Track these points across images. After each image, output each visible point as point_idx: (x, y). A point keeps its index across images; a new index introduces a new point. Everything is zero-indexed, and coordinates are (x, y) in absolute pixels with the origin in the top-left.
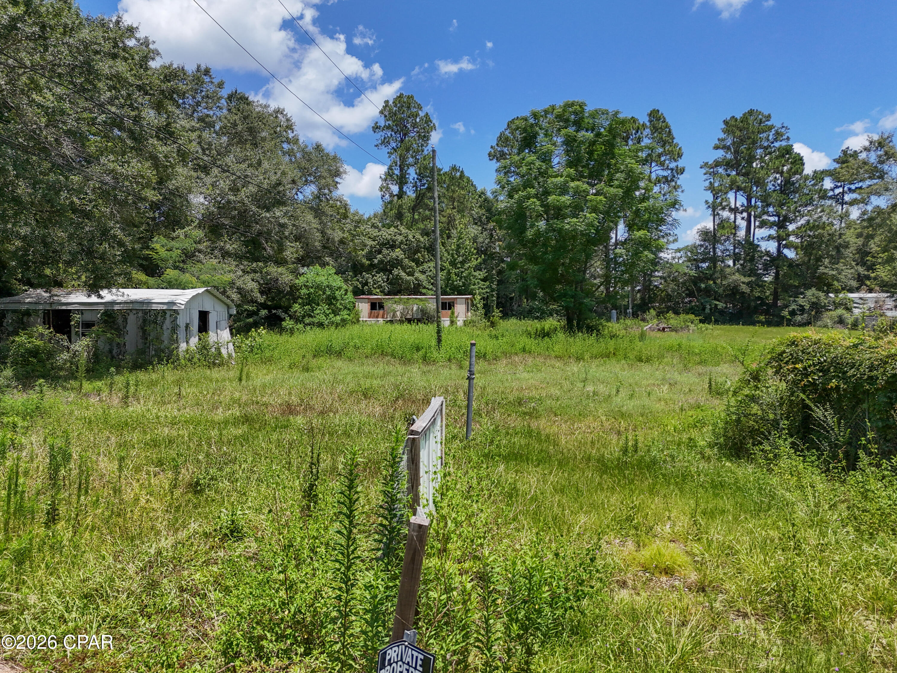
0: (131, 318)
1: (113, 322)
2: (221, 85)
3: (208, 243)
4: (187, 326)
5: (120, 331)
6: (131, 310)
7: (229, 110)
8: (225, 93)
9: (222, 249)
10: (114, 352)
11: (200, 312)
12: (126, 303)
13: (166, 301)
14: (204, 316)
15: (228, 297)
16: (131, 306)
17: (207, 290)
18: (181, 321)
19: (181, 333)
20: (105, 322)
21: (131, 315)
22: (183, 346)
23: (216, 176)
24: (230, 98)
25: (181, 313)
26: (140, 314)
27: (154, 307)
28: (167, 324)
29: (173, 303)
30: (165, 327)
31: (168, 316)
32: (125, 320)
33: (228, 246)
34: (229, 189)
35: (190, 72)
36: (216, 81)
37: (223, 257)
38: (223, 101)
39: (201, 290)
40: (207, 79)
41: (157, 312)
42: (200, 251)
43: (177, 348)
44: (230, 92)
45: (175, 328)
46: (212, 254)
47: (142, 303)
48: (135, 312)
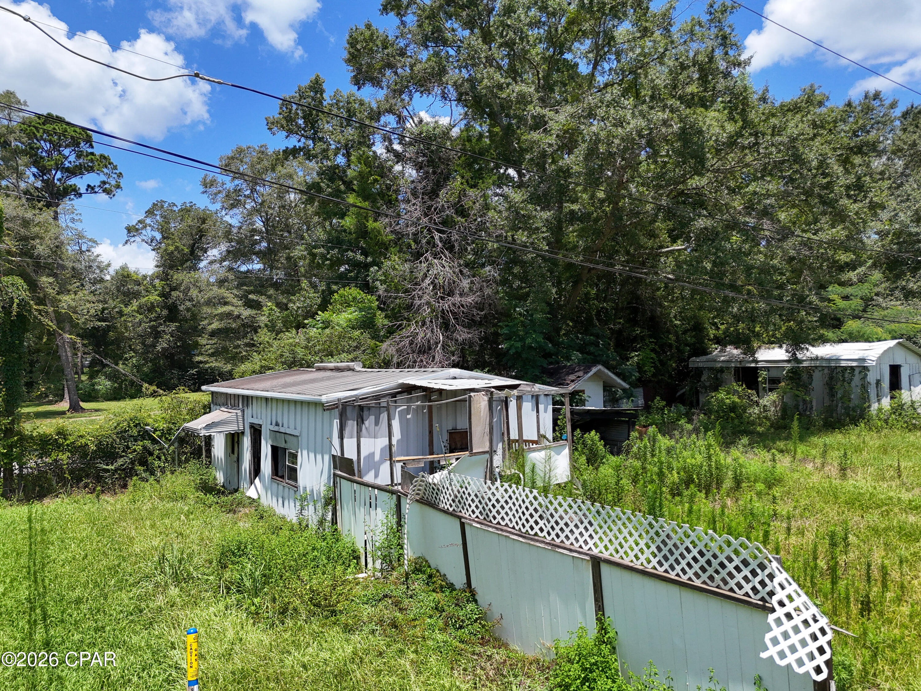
0: (817, 375)
1: (799, 379)
2: (893, 105)
3: (887, 284)
4: (878, 382)
5: (806, 387)
6: (816, 367)
7: (905, 130)
8: (898, 112)
9: (903, 288)
10: (801, 407)
11: (890, 366)
12: (812, 359)
13: (856, 357)
14: (895, 370)
15: (915, 343)
16: (818, 363)
17: (899, 343)
18: (872, 378)
19: (872, 392)
20: (791, 378)
21: (816, 371)
22: (875, 406)
23: (895, 210)
24: (905, 115)
25: (870, 369)
26: (826, 371)
27: (843, 364)
28: (857, 380)
29: (863, 360)
30: (853, 384)
31: (857, 372)
32: (811, 377)
33: (911, 285)
34: (912, 221)
35: (857, 103)
36: (887, 103)
37: (906, 297)
38: (898, 123)
39: (893, 343)
40: (876, 103)
41: (845, 368)
42: (877, 294)
43: (869, 406)
44: (904, 109)
45: (864, 387)
46: (892, 295)
47: (829, 360)
48: (820, 369)
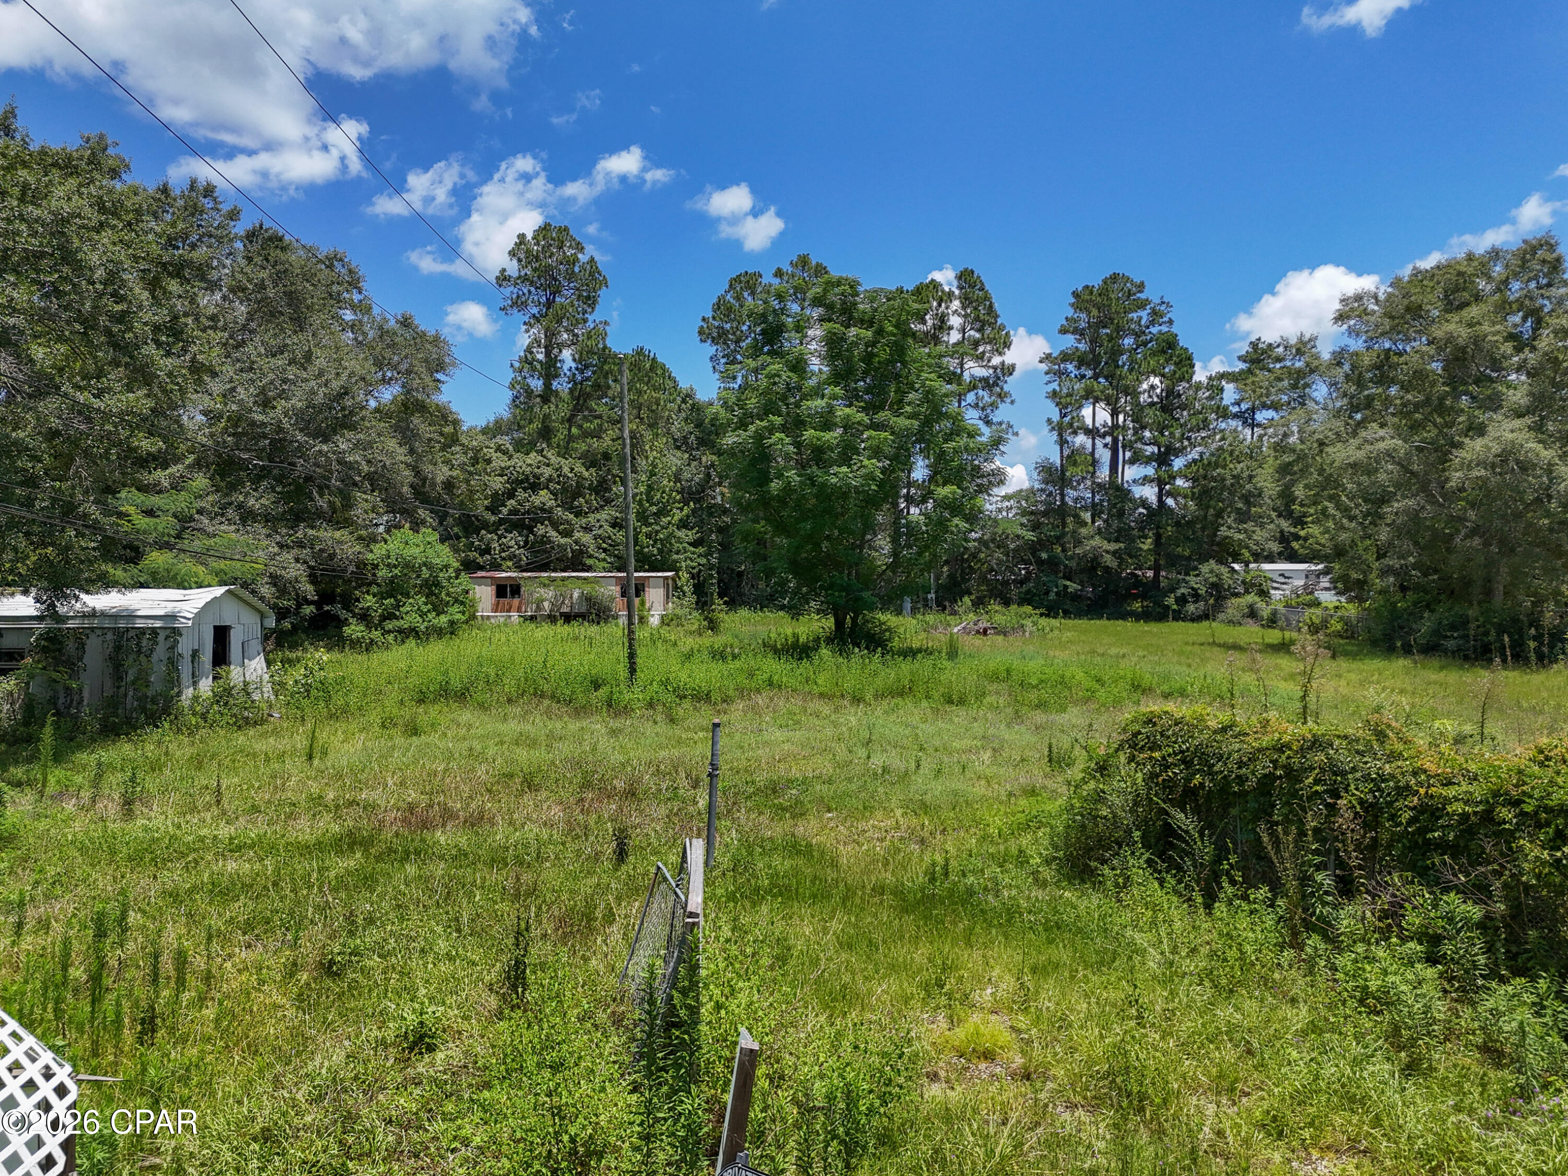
0: (93, 644)
1: (59, 650)
2: (234, 215)
3: (216, 497)
4: (195, 654)
5: (72, 666)
6: (92, 629)
7: (249, 259)
8: (240, 228)
9: (240, 506)
10: (61, 701)
11: (215, 627)
12: (84, 616)
13: (161, 613)
14: (221, 634)
15: (253, 592)
16: (96, 622)
17: (228, 591)
18: (185, 646)
19: (185, 669)
20: (45, 650)
21: (92, 636)
22: (189, 692)
23: (231, 381)
24: (251, 236)
25: (184, 632)
26: (110, 636)
27: (140, 624)
28: (161, 651)
29: (172, 617)
30: (155, 658)
31: (161, 638)
32: (82, 646)
33: (252, 502)
34: (255, 402)
35: (178, 192)
36: (225, 208)
37: (244, 520)
38: (239, 245)
39: (219, 591)
40: (207, 203)
41: (142, 631)
42: (200, 512)
43: (179, 694)
44: (250, 227)
45: (173, 662)
46: (222, 515)
47: (116, 617)
48: (99, 632)
